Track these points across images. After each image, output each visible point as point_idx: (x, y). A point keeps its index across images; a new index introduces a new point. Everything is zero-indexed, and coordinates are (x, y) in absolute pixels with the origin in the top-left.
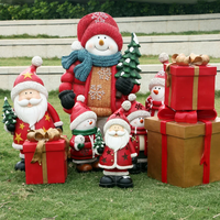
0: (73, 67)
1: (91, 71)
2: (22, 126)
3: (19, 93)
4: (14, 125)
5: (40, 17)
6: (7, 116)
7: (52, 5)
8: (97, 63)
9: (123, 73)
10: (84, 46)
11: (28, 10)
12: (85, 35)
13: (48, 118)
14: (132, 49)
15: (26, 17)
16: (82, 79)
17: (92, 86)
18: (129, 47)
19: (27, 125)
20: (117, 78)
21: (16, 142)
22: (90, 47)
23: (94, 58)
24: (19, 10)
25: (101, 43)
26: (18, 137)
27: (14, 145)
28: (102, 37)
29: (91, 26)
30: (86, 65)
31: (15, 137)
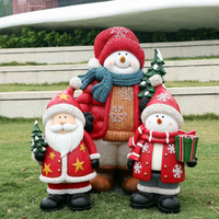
0: (90, 87)
1: (112, 91)
2: (52, 155)
3: (52, 117)
4: (43, 154)
5: (28, 45)
6: (36, 142)
7: (39, 34)
8: (118, 82)
9: (147, 93)
10: (102, 63)
11: (16, 39)
12: (103, 52)
13: (83, 148)
14: (156, 67)
15: (14, 45)
16: (102, 99)
17: (113, 107)
18: (152, 64)
19: (58, 154)
20: (140, 98)
21: (44, 174)
22: (111, 64)
23: (114, 76)
24: (7, 39)
25: (123, 60)
26: (47, 168)
27: (42, 178)
28: (123, 53)
29: (110, 42)
30: (105, 84)
31: (44, 167)
